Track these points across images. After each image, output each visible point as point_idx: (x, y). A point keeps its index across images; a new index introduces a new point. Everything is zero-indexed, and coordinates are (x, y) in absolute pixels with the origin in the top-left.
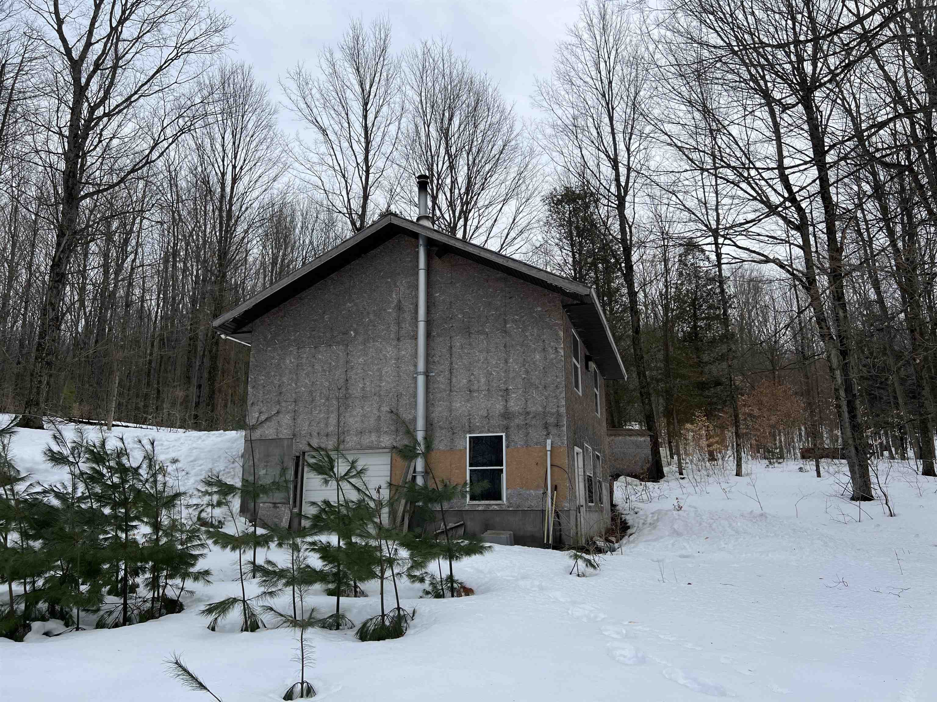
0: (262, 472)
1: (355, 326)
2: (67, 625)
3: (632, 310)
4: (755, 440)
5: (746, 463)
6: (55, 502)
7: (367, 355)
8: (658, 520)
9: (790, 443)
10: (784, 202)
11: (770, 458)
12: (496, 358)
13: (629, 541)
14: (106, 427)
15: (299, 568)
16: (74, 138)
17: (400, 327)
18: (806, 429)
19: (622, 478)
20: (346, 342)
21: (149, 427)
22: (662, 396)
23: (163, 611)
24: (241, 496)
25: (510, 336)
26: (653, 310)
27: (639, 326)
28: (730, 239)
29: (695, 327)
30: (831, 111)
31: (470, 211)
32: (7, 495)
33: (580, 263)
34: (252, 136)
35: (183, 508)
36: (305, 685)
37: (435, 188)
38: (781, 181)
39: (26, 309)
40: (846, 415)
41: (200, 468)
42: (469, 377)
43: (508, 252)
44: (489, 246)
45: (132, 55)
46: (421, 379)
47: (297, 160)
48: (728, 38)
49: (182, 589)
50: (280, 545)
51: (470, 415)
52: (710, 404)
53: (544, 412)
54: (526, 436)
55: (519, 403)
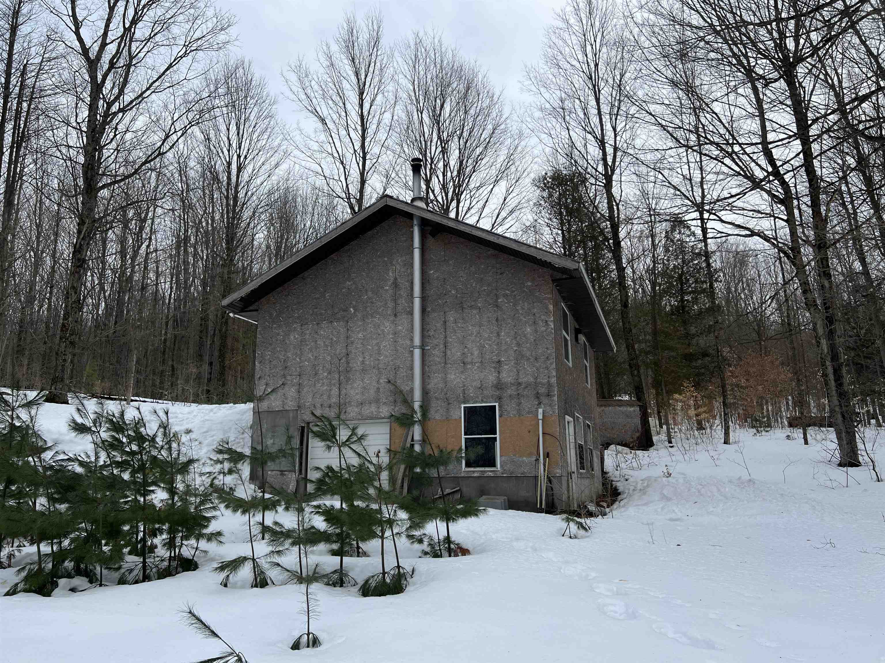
0: (270, 442)
1: (354, 303)
2: (91, 582)
3: (620, 285)
4: (743, 409)
5: (734, 431)
6: (79, 470)
7: (365, 330)
8: (648, 486)
9: (777, 412)
10: (768, 176)
11: (757, 427)
12: (488, 331)
13: (620, 506)
14: (125, 402)
15: (304, 530)
16: (92, 132)
17: (396, 304)
18: (793, 398)
19: (613, 447)
20: (346, 319)
21: (165, 402)
22: (652, 368)
23: (180, 569)
24: (251, 463)
25: (502, 310)
26: (641, 285)
27: (627, 300)
28: (715, 214)
29: (682, 300)
30: (814, 86)
31: (462, 193)
32: (34, 461)
33: (569, 240)
34: (254, 127)
35: (197, 475)
36: (311, 636)
37: (428, 172)
38: (764, 154)
39: (51, 293)
40: (833, 383)
41: (212, 438)
42: (463, 350)
43: (500, 231)
44: (481, 225)
45: (144, 53)
46: (417, 353)
47: (297, 147)
48: (710, 18)
49: (197, 549)
50: (287, 509)
51: (464, 386)
52: (698, 375)
53: (535, 383)
54: (518, 406)
55: (511, 374)
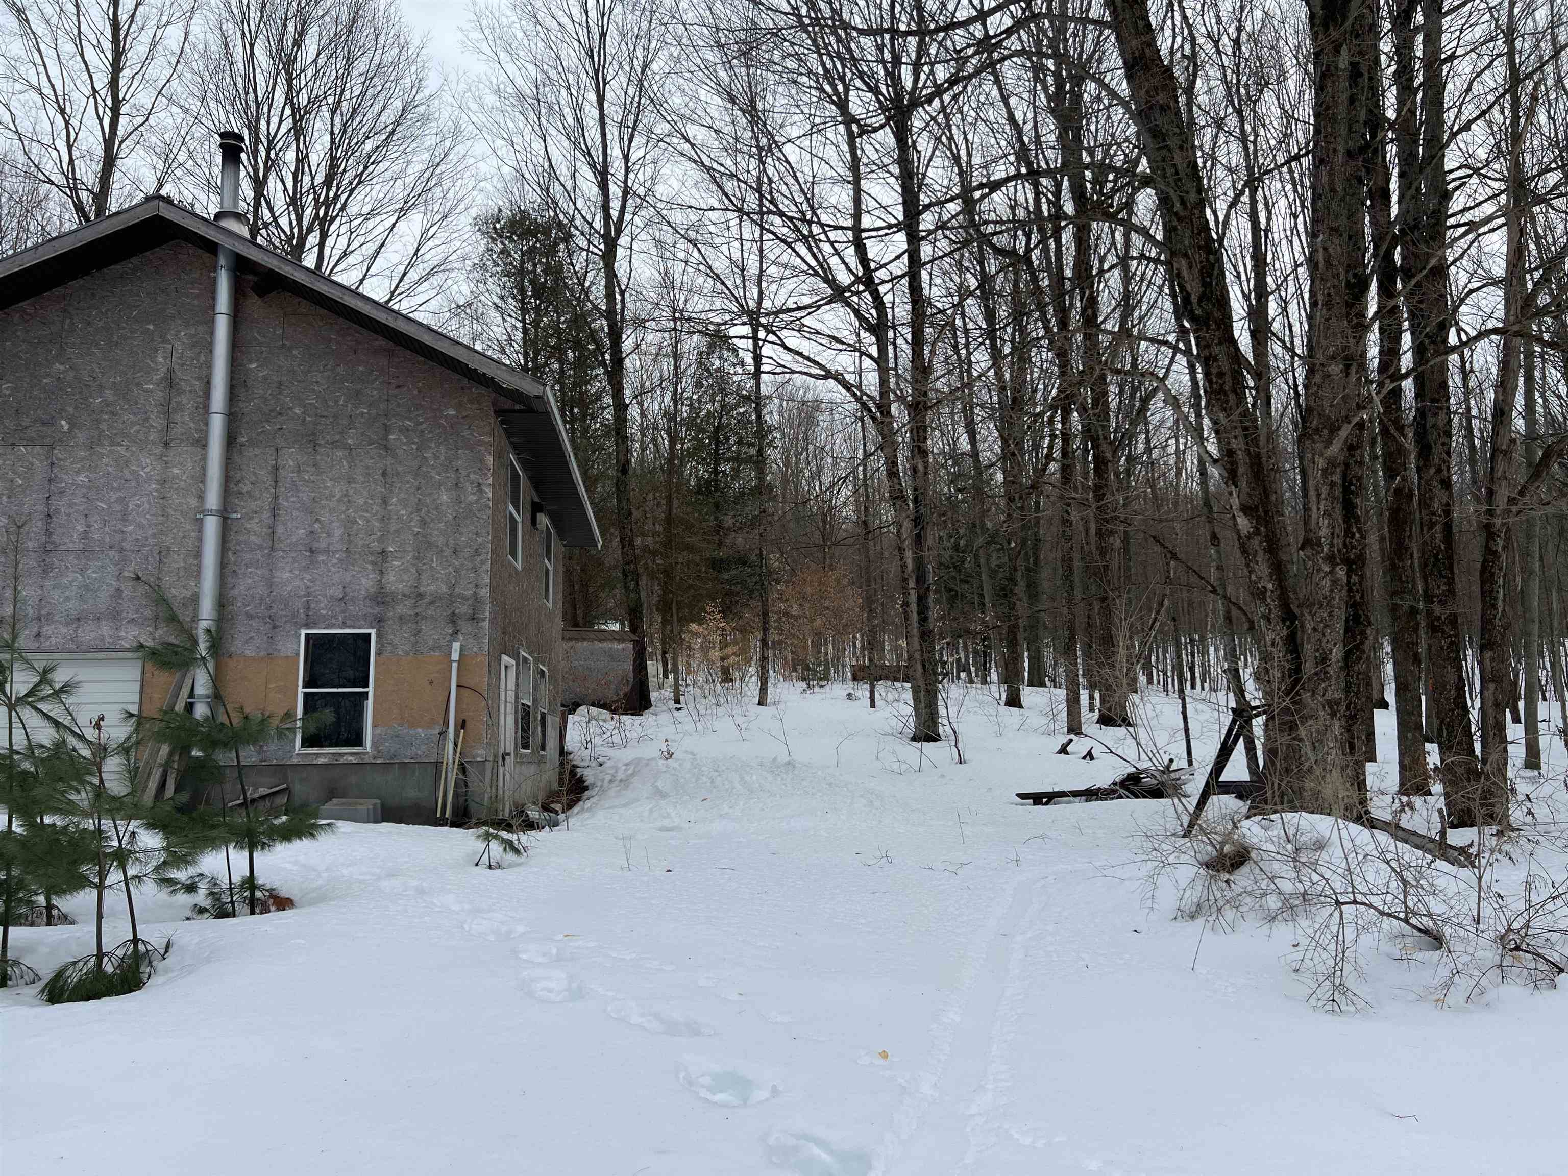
1: (70, 409)
3: (617, 434)
4: (792, 652)
5: (775, 685)
7: (93, 469)
8: (633, 775)
9: (838, 658)
10: (856, 283)
11: (809, 679)
12: (365, 493)
13: (582, 809)
17: (170, 423)
18: (862, 637)
19: (583, 709)
20: (49, 441)
22: (659, 580)
25: (395, 456)
26: (654, 440)
27: (628, 462)
28: (774, 333)
29: (716, 472)
30: (933, 153)
31: (333, 219)
33: (534, 343)
37: (261, 165)
38: (854, 247)
40: (915, 616)
42: (311, 526)
43: (403, 306)
46: (212, 525)
51: (309, 594)
52: (729, 594)
53: (450, 595)
54: (415, 635)
55: (406, 577)
